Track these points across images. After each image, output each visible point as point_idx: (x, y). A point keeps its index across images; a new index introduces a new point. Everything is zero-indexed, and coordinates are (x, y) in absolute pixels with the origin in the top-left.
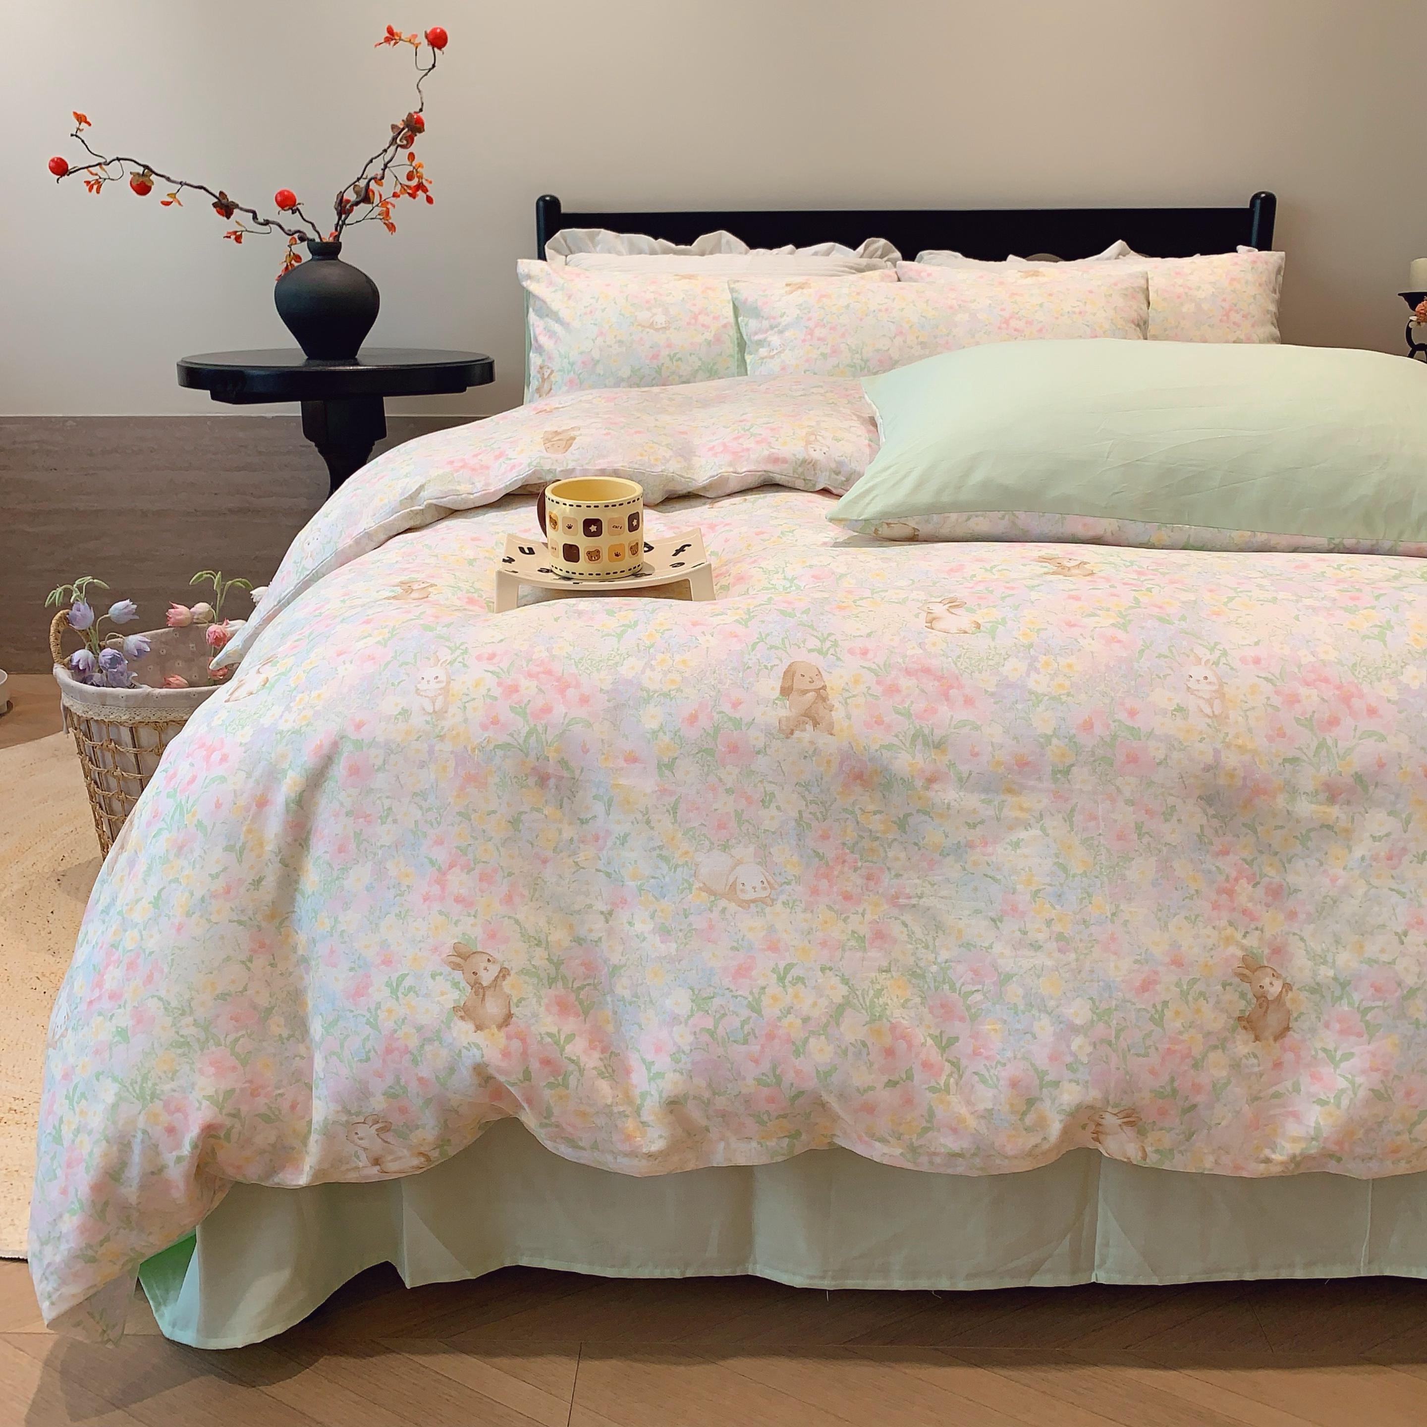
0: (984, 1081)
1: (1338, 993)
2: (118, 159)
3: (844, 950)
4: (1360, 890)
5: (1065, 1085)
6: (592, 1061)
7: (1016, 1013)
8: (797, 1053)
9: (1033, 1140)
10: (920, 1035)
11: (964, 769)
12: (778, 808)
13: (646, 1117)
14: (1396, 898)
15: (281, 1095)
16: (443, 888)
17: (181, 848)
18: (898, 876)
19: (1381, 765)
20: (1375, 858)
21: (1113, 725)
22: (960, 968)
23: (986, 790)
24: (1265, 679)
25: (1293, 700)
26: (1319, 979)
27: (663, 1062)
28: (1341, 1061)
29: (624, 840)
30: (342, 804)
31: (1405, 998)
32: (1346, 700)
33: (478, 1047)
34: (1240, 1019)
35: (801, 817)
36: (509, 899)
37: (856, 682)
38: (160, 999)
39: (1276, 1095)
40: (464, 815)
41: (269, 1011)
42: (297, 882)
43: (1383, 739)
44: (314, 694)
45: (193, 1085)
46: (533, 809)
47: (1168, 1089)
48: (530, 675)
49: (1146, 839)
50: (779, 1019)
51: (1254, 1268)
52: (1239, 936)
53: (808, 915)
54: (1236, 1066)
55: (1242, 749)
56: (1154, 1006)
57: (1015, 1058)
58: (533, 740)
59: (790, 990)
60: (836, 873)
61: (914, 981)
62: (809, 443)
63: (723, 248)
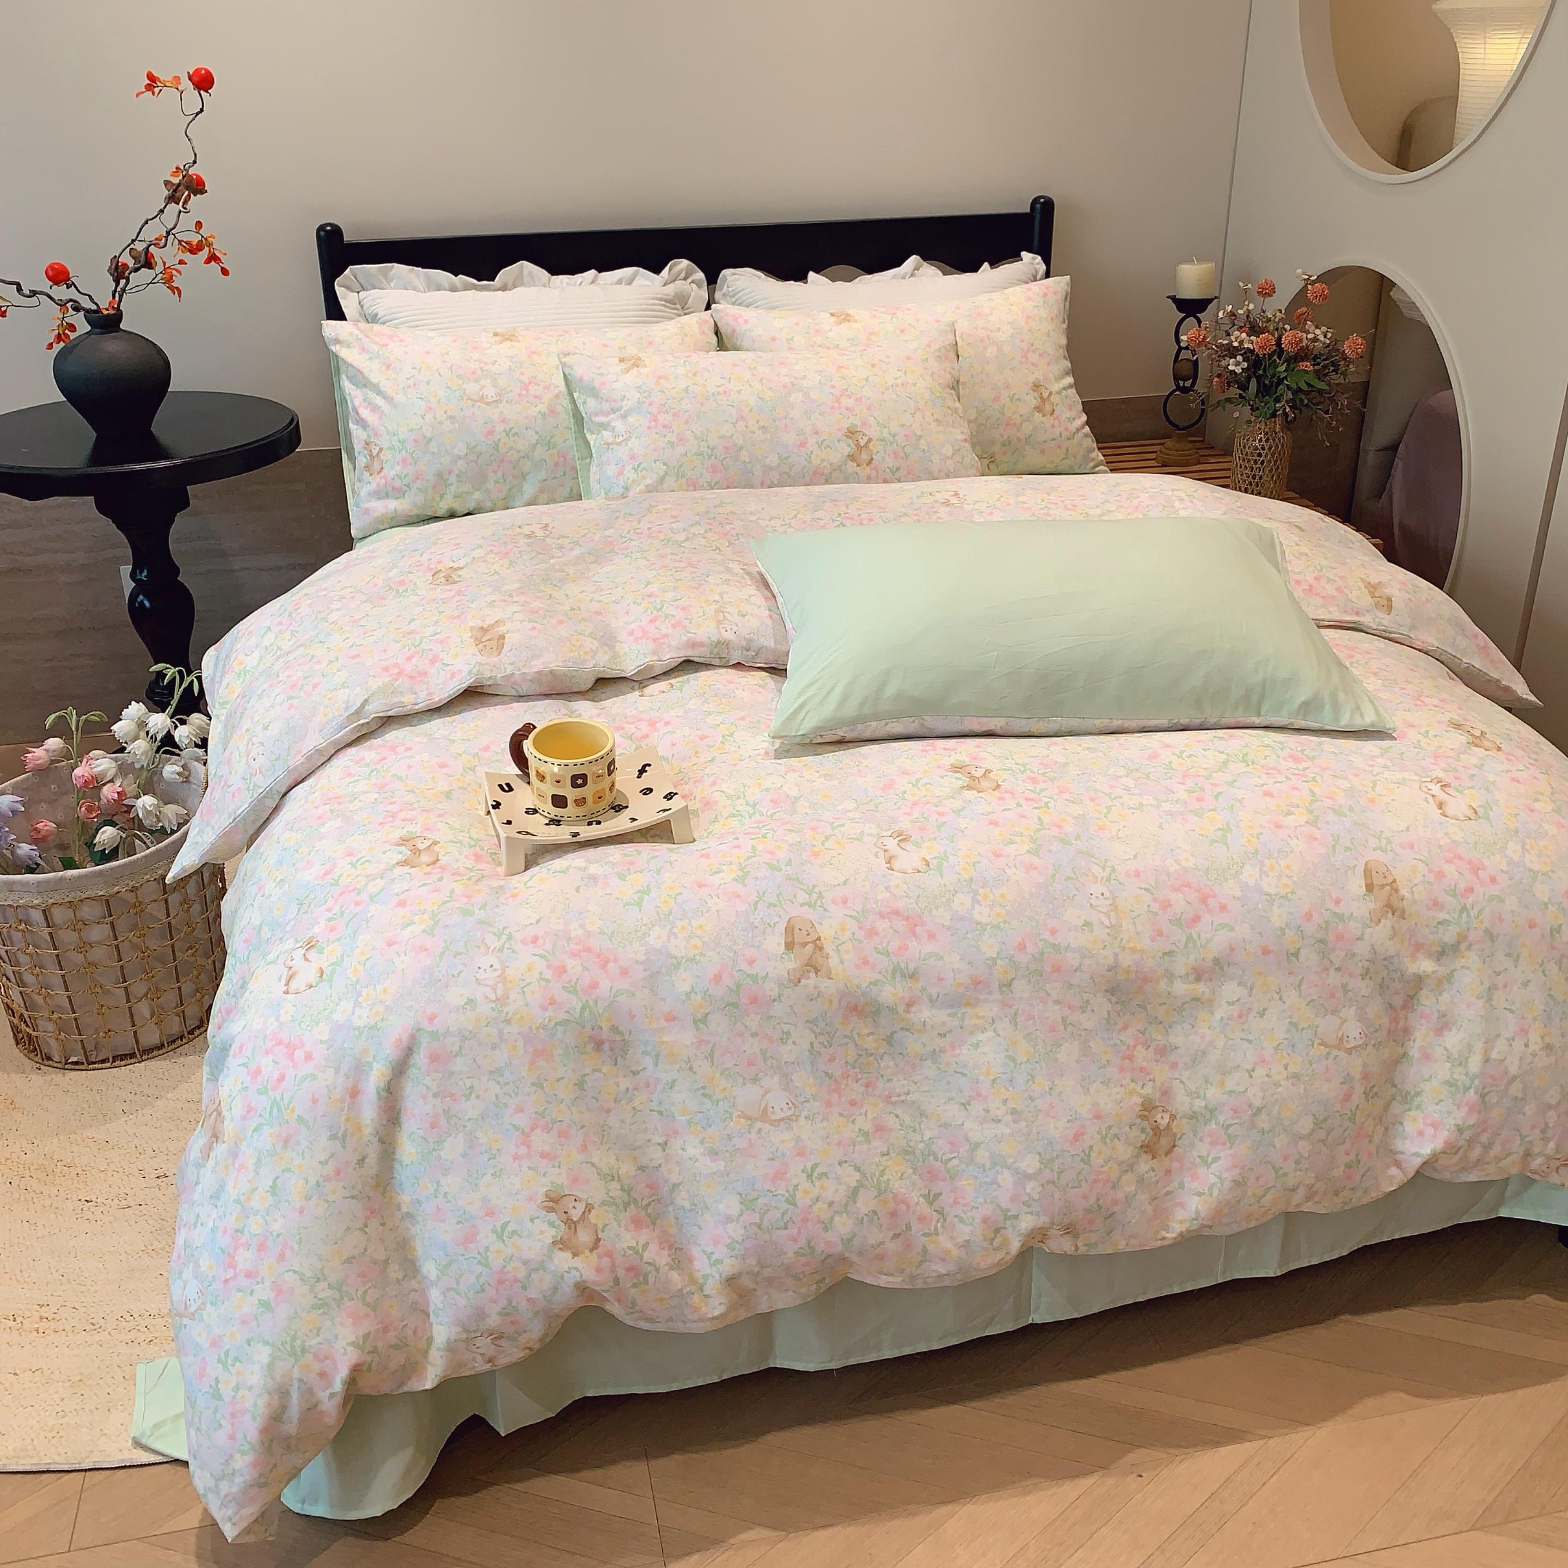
0: (962, 1220)
1: (1208, 1117)
3: (854, 1146)
4: (1220, 1043)
5: (1022, 1216)
6: (663, 1259)
7: (984, 1170)
8: (826, 1229)
9: (999, 1256)
10: (915, 1197)
11: (934, 992)
12: (794, 1043)
13: (707, 1291)
14: (1246, 1045)
15: (406, 1325)
16: (529, 1147)
17: (286, 1142)
18: (888, 1081)
19: (1232, 949)
20: (1230, 1018)
21: (1040, 944)
22: (941, 1142)
23: (951, 1006)
24: (1145, 889)
25: (1166, 905)
26: (1194, 1109)
27: (721, 1252)
28: (1212, 1163)
29: (672, 1084)
30: (428, 1088)
31: (1255, 1115)
32: (1204, 900)
33: (577, 1269)
35: (812, 1047)
36: (584, 1148)
37: (843, 929)
38: (295, 1272)
39: (1168, 1193)
40: (538, 1085)
41: (386, 1262)
42: (393, 1153)
43: (1232, 929)
44: (379, 988)
45: (336, 1337)
46: (593, 1070)
47: (1095, 1206)
48: (573, 955)
49: (1070, 1029)
50: (811, 1207)
51: (1146, 1294)
52: (1138, 1089)
53: (825, 1124)
54: (1141, 1181)
55: (1134, 950)
56: (1083, 1151)
57: (985, 1202)
58: (587, 1013)
59: (817, 1184)
60: (843, 1086)
61: (907, 1157)
62: (719, 623)
63: (526, 279)
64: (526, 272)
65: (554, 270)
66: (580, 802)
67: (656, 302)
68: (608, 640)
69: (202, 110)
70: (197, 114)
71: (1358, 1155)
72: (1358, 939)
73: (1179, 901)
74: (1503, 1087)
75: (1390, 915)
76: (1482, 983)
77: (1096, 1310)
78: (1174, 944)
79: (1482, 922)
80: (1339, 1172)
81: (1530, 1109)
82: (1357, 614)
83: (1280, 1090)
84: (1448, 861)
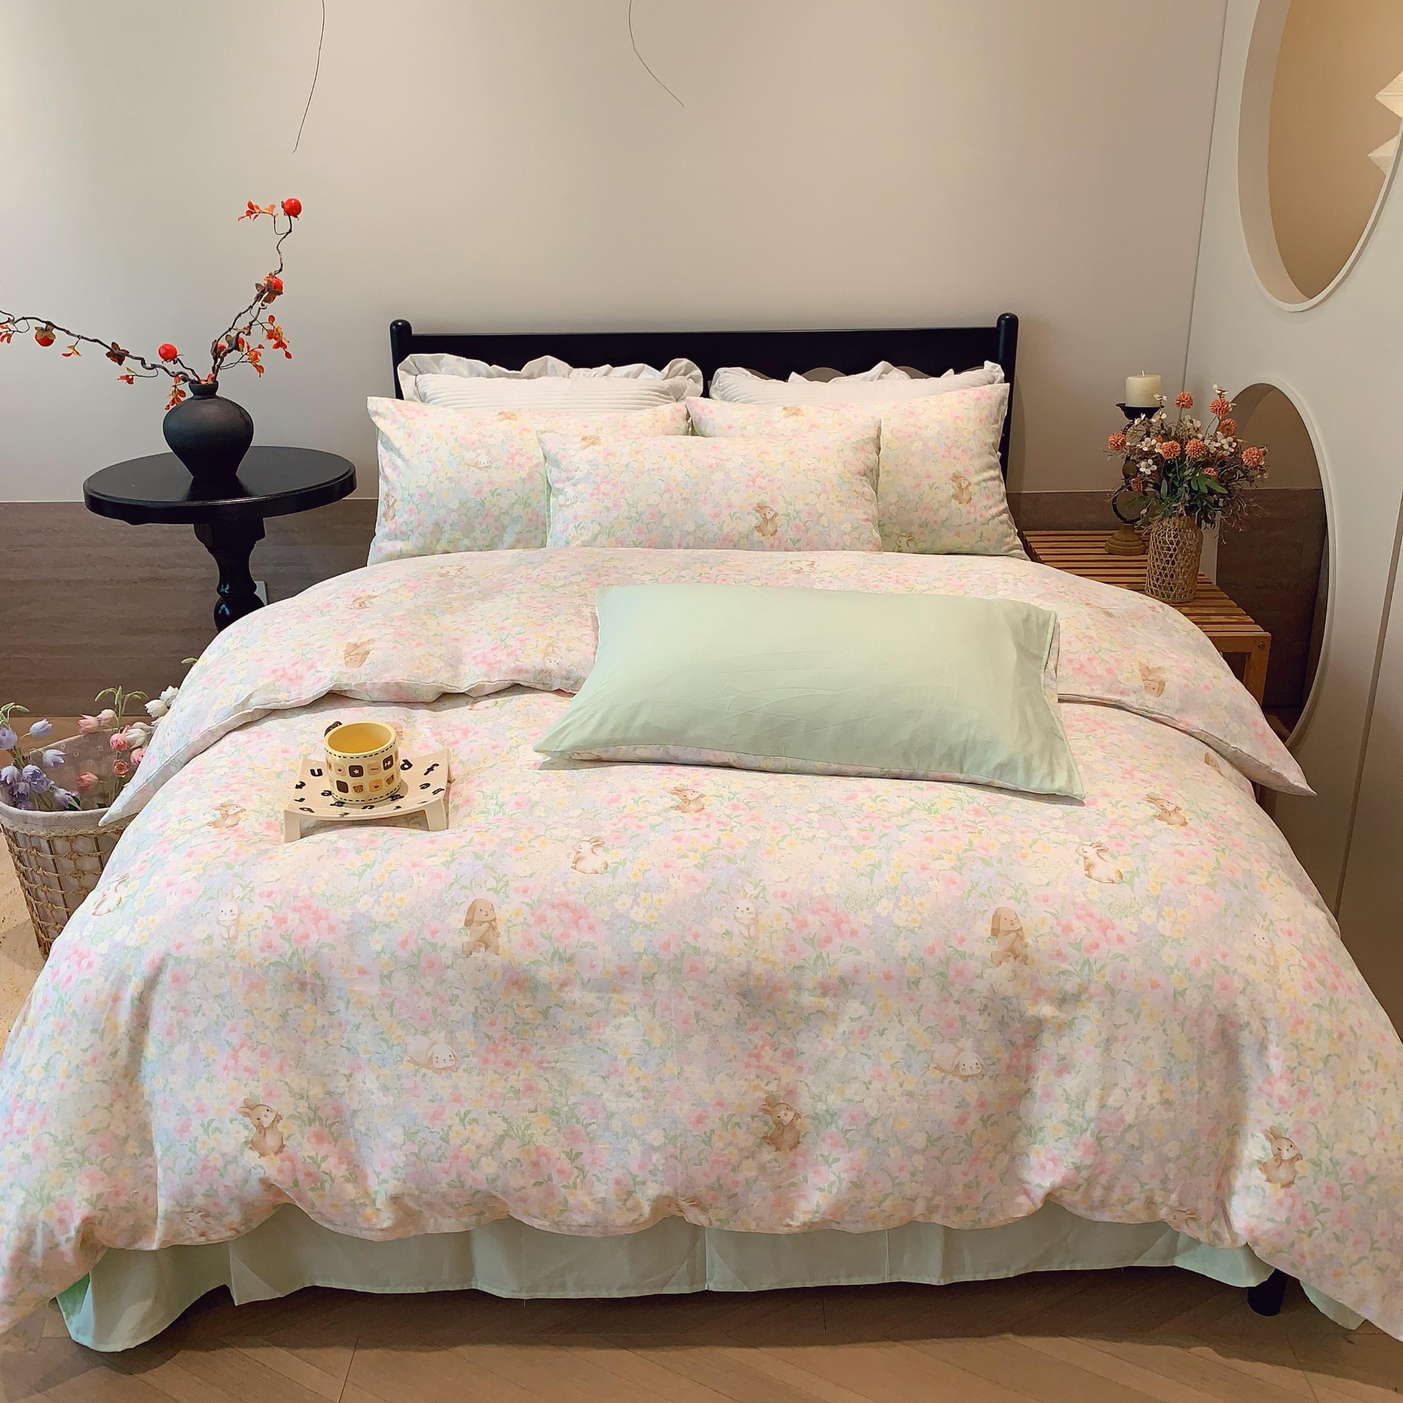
0: (599, 1180)
1: (829, 1120)
2: (24, 318)
3: (504, 1100)
4: (841, 1054)
5: (649, 1183)
6: (340, 1172)
7: (617, 1138)
8: (473, 1168)
9: (633, 1216)
10: (557, 1152)
11: (586, 976)
12: (461, 1005)
13: (379, 1205)
14: (864, 1059)
15: (137, 1193)
16: (236, 1061)
17: (62, 1030)
18: (542, 1048)
19: (857, 971)
20: (852, 1033)
21: (683, 945)
22: (583, 1108)
23: (599, 991)
24: (787, 909)
25: (803, 925)
26: (817, 1111)
27: (387, 1173)
28: (833, 1162)
29: (358, 1027)
30: (168, 1002)
31: (869, 1124)
32: (838, 924)
33: (260, 1166)
34: (764, 1138)
35: (476, 1011)
36: (281, 1068)
37: (517, 914)
38: (51, 1134)
39: (793, 1184)
40: (250, 1012)
41: (126, 1139)
42: (142, 1052)
43: (859, 953)
44: (150, 918)
45: (75, 1192)
46: (296, 1006)
47: (717, 1185)
48: (295, 909)
49: (701, 1023)
50: (461, 1146)
52: (763, 1085)
53: (480, 1078)
54: (762, 1168)
55: (766, 961)
56: (705, 1133)
57: (618, 1166)
58: (295, 958)
59: (468, 1127)
60: (500, 1048)
61: (554, 1117)
62: (547, 654)
63: (549, 371)
64: (549, 365)
65: (575, 364)
66: (359, 789)
67: (652, 393)
68: (454, 662)
69: (290, 231)
70: (288, 233)
71: (976, 1177)
72: (977, 977)
73: (814, 922)
74: (1119, 1134)
75: (1012, 959)
76: (1100, 1034)
77: (765, 1287)
78: (804, 960)
79: (1103, 977)
80: (957, 1190)
81: (1148, 1158)
82: (1122, 693)
83: (895, 1104)
84: (1079, 918)
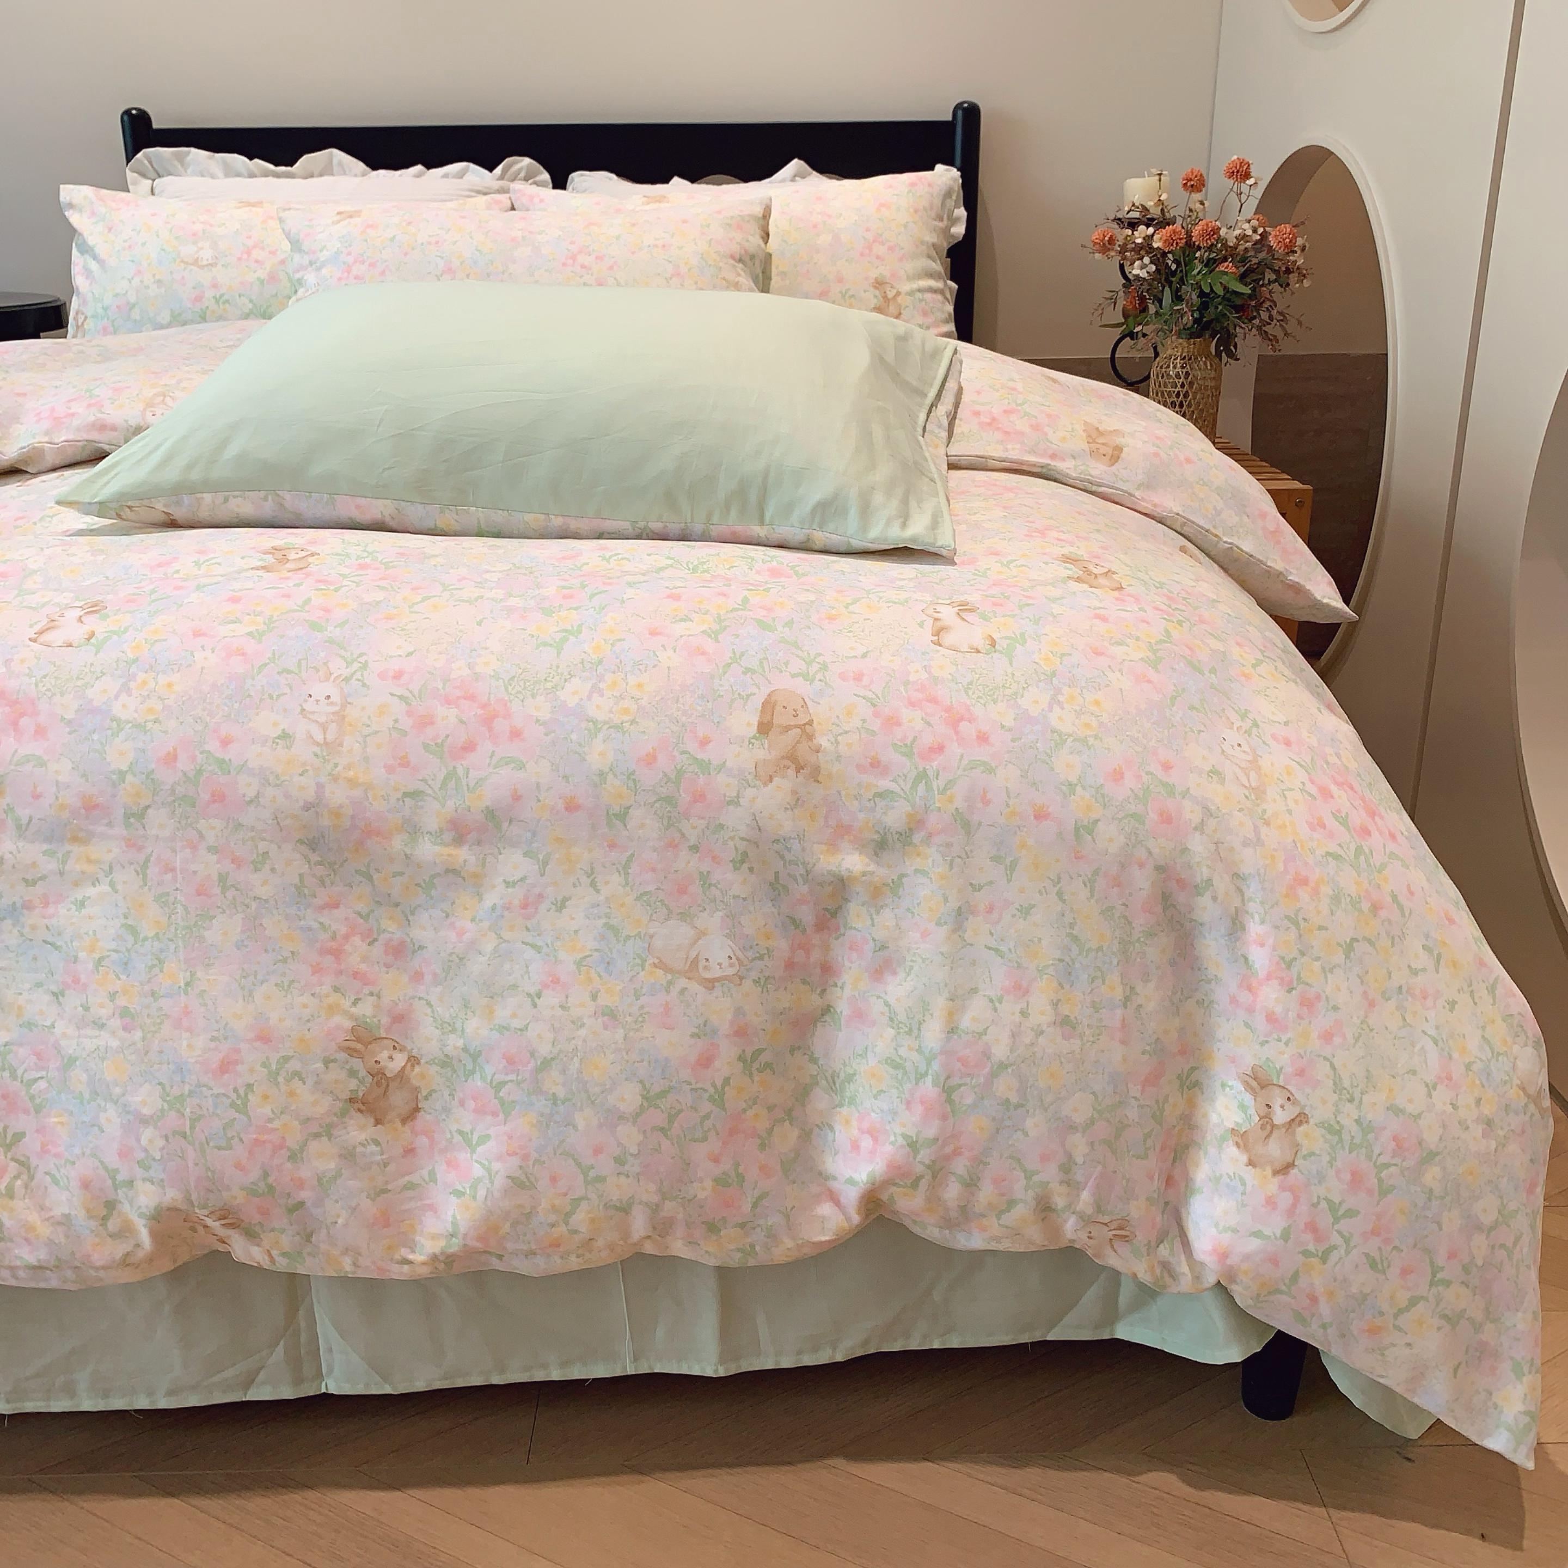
0: (56, 1182)
1: (470, 1067)
4: (489, 946)
5: (139, 1184)
7: (82, 1103)
9: (119, 1250)
11: (24, 814)
14: (530, 953)
19: (517, 798)
20: (507, 908)
21: (200, 757)
22: (22, 1052)
23: (49, 840)
24: (401, 697)
25: (426, 721)
26: (449, 1050)
28: (478, 1144)
31: (539, 1070)
32: (488, 721)
34: (351, 1100)
39: (410, 1186)
43: (522, 767)
47: (262, 1184)
49: (230, 895)
51: (502, 1371)
52: (346, 1004)
54: (348, 1155)
55: (352, 783)
56: (236, 1090)
57: (83, 1154)
62: (151, 406)
63: (335, 169)
64: (335, 161)
71: (737, 1165)
72: (729, 803)
73: (447, 717)
74: (982, 1080)
75: (791, 772)
76: (946, 900)
78: (423, 780)
79: (951, 800)
80: (703, 1190)
81: (1035, 1124)
82: (1054, 458)
83: (582, 1032)
84: (912, 704)
